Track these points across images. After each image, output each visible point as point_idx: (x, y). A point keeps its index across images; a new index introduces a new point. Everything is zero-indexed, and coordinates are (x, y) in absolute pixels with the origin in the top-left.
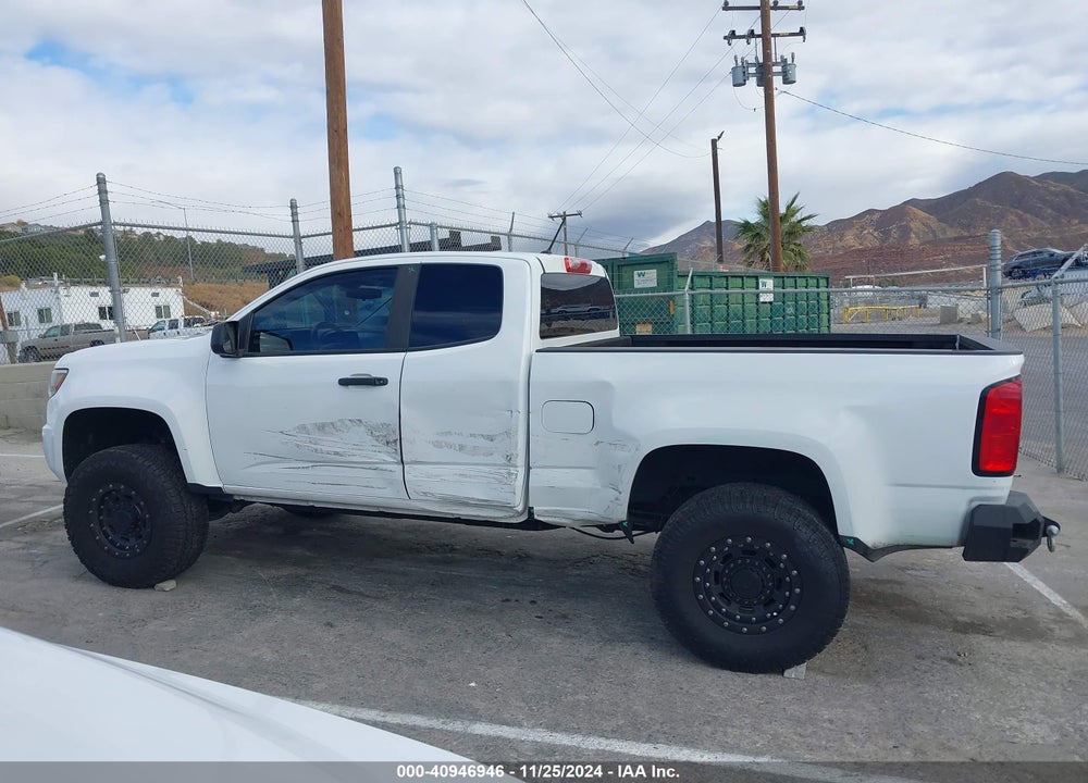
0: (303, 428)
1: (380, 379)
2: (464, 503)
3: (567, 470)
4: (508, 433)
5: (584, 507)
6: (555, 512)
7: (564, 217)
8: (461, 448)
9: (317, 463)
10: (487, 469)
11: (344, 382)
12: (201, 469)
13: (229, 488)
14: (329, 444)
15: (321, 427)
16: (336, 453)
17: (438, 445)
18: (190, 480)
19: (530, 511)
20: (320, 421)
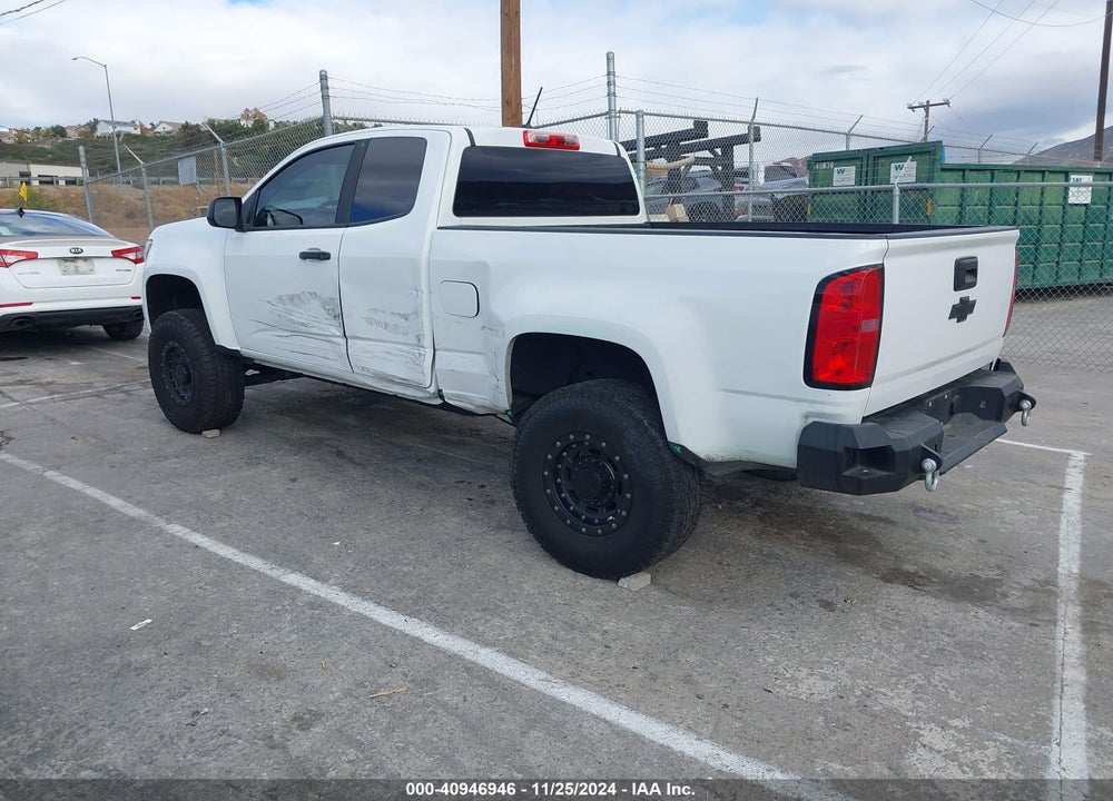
0: (280, 298)
1: (324, 254)
2: (391, 381)
3: (462, 354)
4: (416, 313)
5: (478, 393)
6: (460, 396)
7: (927, 107)
8: (386, 326)
9: (295, 333)
10: (405, 348)
11: (304, 256)
12: (225, 333)
13: (246, 352)
14: (300, 315)
15: (292, 299)
16: (303, 324)
17: (369, 321)
18: (217, 343)
19: (440, 394)
20: (290, 293)
